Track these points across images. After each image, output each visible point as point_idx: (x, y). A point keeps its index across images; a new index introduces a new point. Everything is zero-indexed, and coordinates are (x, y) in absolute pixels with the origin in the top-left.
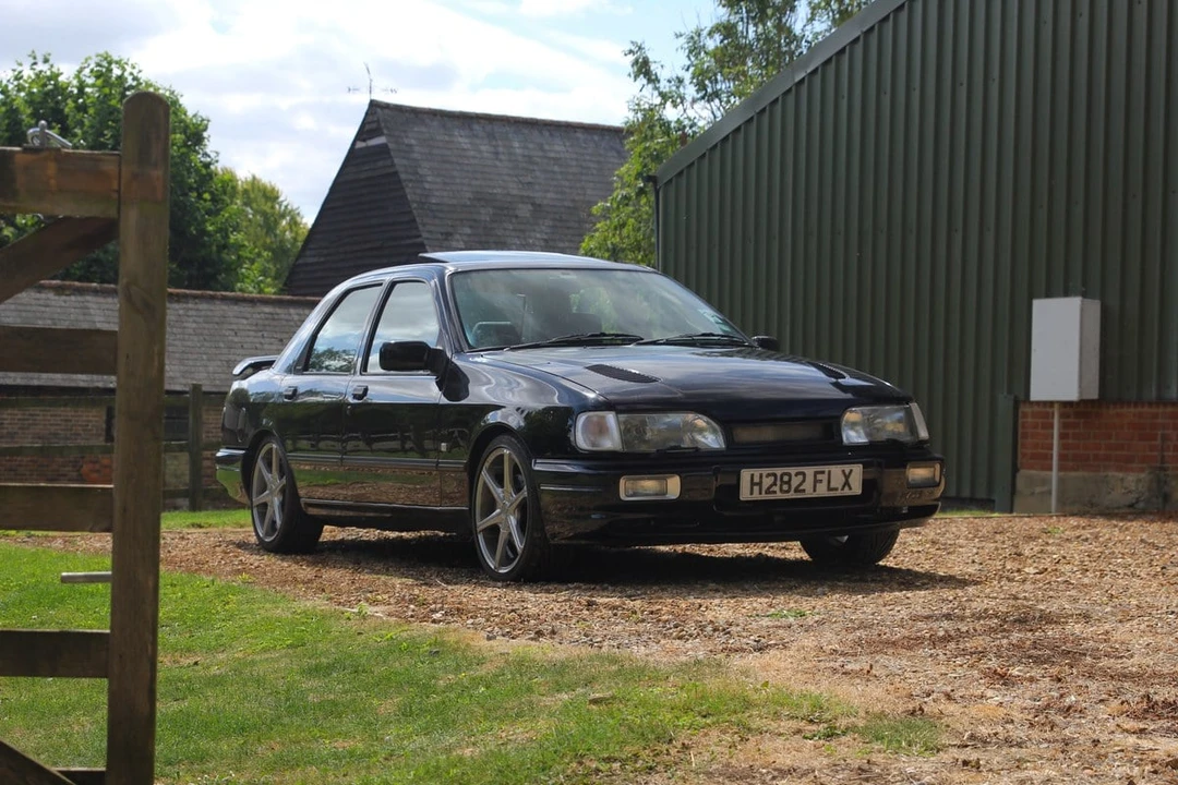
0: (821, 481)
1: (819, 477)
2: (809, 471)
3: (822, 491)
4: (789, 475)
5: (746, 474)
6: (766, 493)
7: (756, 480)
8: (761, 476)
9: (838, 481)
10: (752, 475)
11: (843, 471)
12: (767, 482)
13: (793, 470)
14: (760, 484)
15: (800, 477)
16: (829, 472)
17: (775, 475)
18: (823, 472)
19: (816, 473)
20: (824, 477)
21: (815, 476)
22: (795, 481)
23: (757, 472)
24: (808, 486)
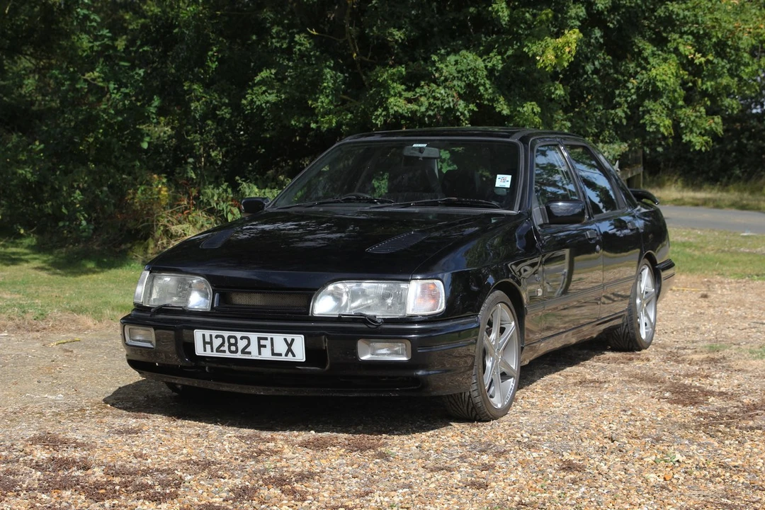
0: (265, 346)
1: (263, 342)
2: (254, 337)
3: (266, 355)
4: (235, 338)
5: (198, 334)
6: (217, 351)
7: (208, 339)
8: (211, 336)
9: (281, 347)
10: (204, 335)
11: (285, 340)
12: (217, 342)
13: (239, 335)
14: (211, 343)
15: (245, 342)
16: (272, 339)
17: (222, 337)
18: (266, 339)
19: (259, 339)
20: (268, 343)
21: (259, 342)
22: (241, 344)
23: (207, 333)
24: (253, 348)
